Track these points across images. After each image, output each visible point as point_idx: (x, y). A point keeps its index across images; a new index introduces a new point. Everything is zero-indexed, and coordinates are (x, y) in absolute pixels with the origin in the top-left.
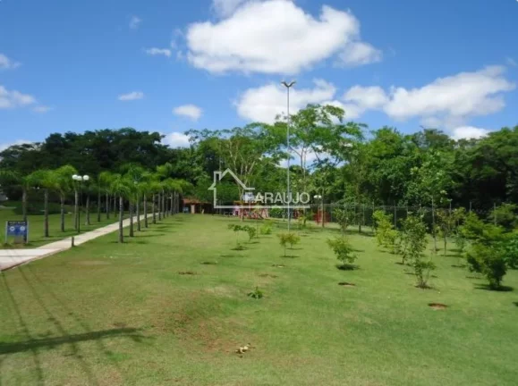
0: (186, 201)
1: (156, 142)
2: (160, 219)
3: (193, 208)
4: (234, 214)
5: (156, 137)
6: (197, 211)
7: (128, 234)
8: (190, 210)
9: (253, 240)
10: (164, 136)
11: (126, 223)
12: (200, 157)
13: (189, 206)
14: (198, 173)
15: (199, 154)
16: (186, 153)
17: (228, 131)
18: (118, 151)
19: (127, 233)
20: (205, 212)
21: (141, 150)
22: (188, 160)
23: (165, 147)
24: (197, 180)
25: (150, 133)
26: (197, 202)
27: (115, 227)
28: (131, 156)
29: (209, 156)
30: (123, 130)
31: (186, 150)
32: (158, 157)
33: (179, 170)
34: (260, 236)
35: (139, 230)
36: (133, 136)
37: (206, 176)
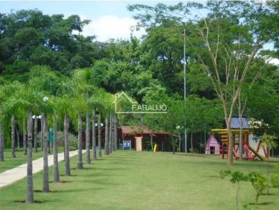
0: (126, 130)
1: (75, 32)
2: (89, 161)
3: (139, 141)
4: (207, 152)
5: (75, 23)
6: (146, 147)
7: (41, 188)
8: (134, 146)
9: (262, 199)
10: (87, 22)
11: (38, 166)
12: (147, 55)
13: (131, 138)
14: (145, 83)
15: (145, 49)
16: (124, 50)
17: (200, 6)
18: (12, 48)
19: (38, 185)
20: (158, 150)
21: (51, 45)
22: (128, 60)
23: (89, 39)
24: (143, 94)
25: (65, 18)
26: (146, 131)
27: (19, 173)
28: (33, 56)
29: (162, 53)
30: (23, 14)
31: (124, 43)
32: (77, 57)
33: (113, 78)
34: (272, 190)
35: (57, 180)
36: (39, 21)
37: (159, 87)
